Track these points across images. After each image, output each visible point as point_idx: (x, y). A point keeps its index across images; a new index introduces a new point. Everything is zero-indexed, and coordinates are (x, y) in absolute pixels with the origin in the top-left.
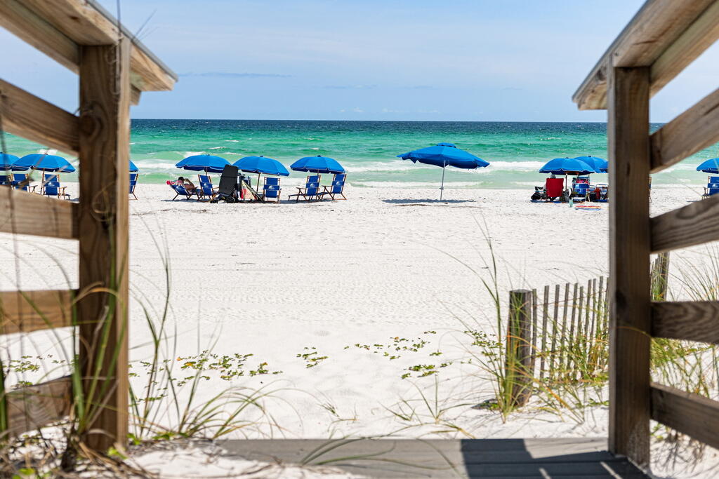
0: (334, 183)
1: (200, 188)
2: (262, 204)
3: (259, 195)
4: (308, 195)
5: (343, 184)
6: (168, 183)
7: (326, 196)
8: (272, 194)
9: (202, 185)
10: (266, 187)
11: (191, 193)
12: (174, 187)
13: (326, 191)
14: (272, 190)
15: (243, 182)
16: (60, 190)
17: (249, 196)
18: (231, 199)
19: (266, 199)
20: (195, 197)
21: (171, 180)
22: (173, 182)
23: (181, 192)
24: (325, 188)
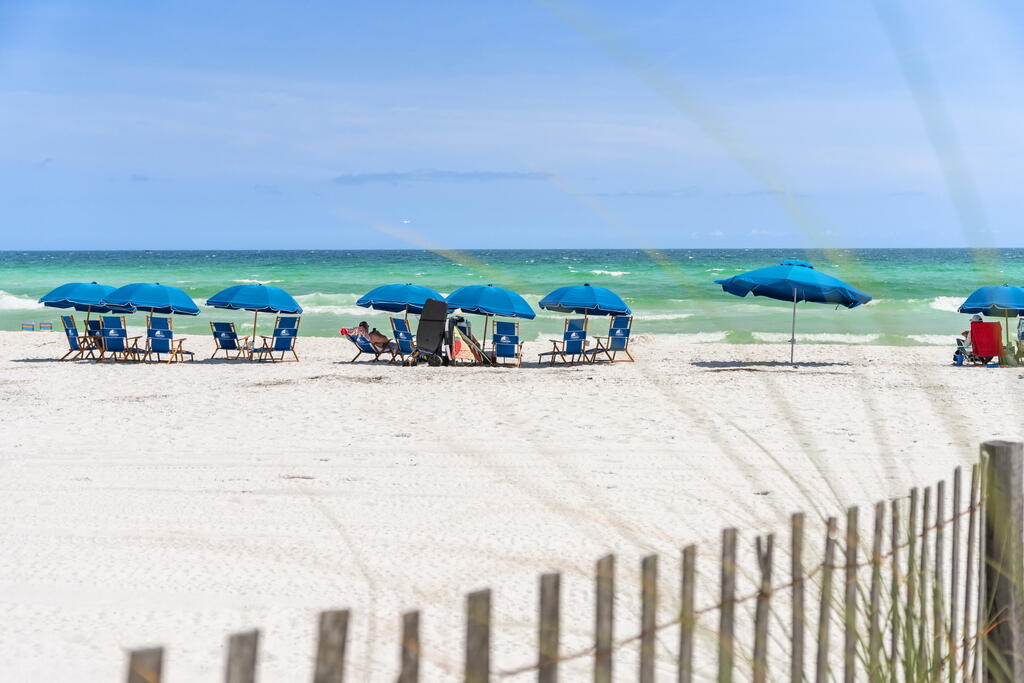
0: (612, 332)
1: (394, 341)
2: (492, 368)
3: (486, 353)
4: (568, 353)
5: (627, 333)
6: (344, 332)
7: (599, 356)
8: (506, 350)
9: (396, 335)
10: (496, 339)
11: (380, 349)
12: (353, 339)
13: (600, 347)
14: (506, 346)
15: (456, 329)
16: (174, 344)
17: (466, 354)
18: (436, 359)
19: (500, 360)
20: (387, 356)
21: (348, 328)
22: (351, 330)
23: (366, 349)
24: (599, 342)
